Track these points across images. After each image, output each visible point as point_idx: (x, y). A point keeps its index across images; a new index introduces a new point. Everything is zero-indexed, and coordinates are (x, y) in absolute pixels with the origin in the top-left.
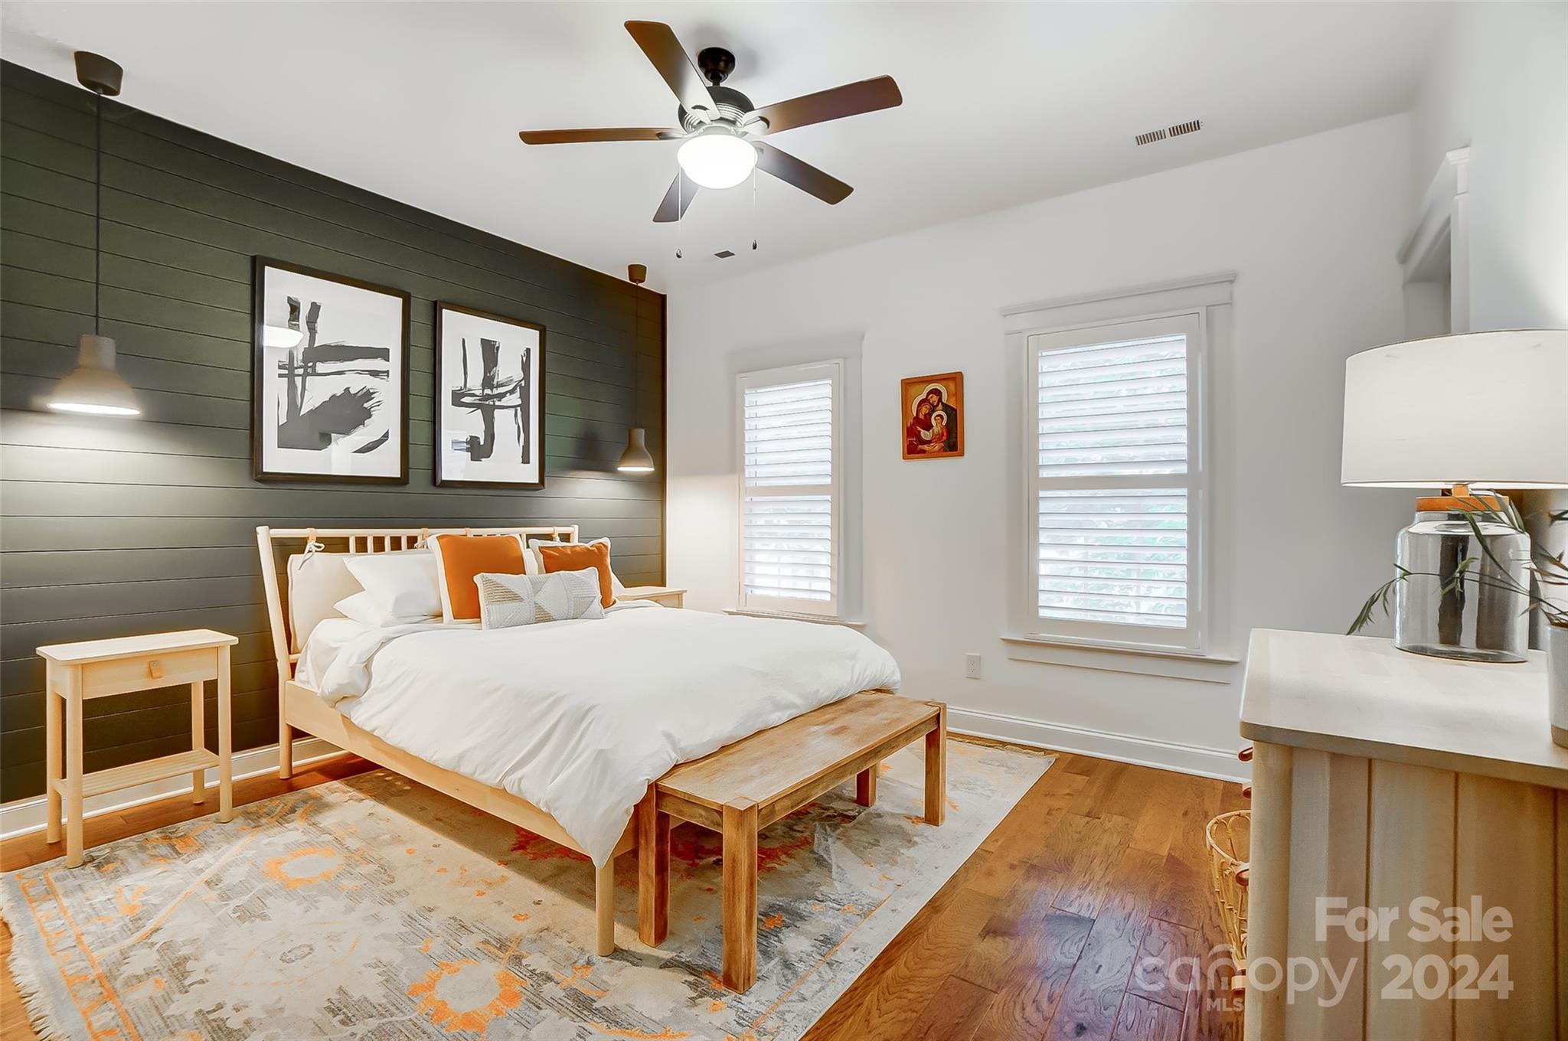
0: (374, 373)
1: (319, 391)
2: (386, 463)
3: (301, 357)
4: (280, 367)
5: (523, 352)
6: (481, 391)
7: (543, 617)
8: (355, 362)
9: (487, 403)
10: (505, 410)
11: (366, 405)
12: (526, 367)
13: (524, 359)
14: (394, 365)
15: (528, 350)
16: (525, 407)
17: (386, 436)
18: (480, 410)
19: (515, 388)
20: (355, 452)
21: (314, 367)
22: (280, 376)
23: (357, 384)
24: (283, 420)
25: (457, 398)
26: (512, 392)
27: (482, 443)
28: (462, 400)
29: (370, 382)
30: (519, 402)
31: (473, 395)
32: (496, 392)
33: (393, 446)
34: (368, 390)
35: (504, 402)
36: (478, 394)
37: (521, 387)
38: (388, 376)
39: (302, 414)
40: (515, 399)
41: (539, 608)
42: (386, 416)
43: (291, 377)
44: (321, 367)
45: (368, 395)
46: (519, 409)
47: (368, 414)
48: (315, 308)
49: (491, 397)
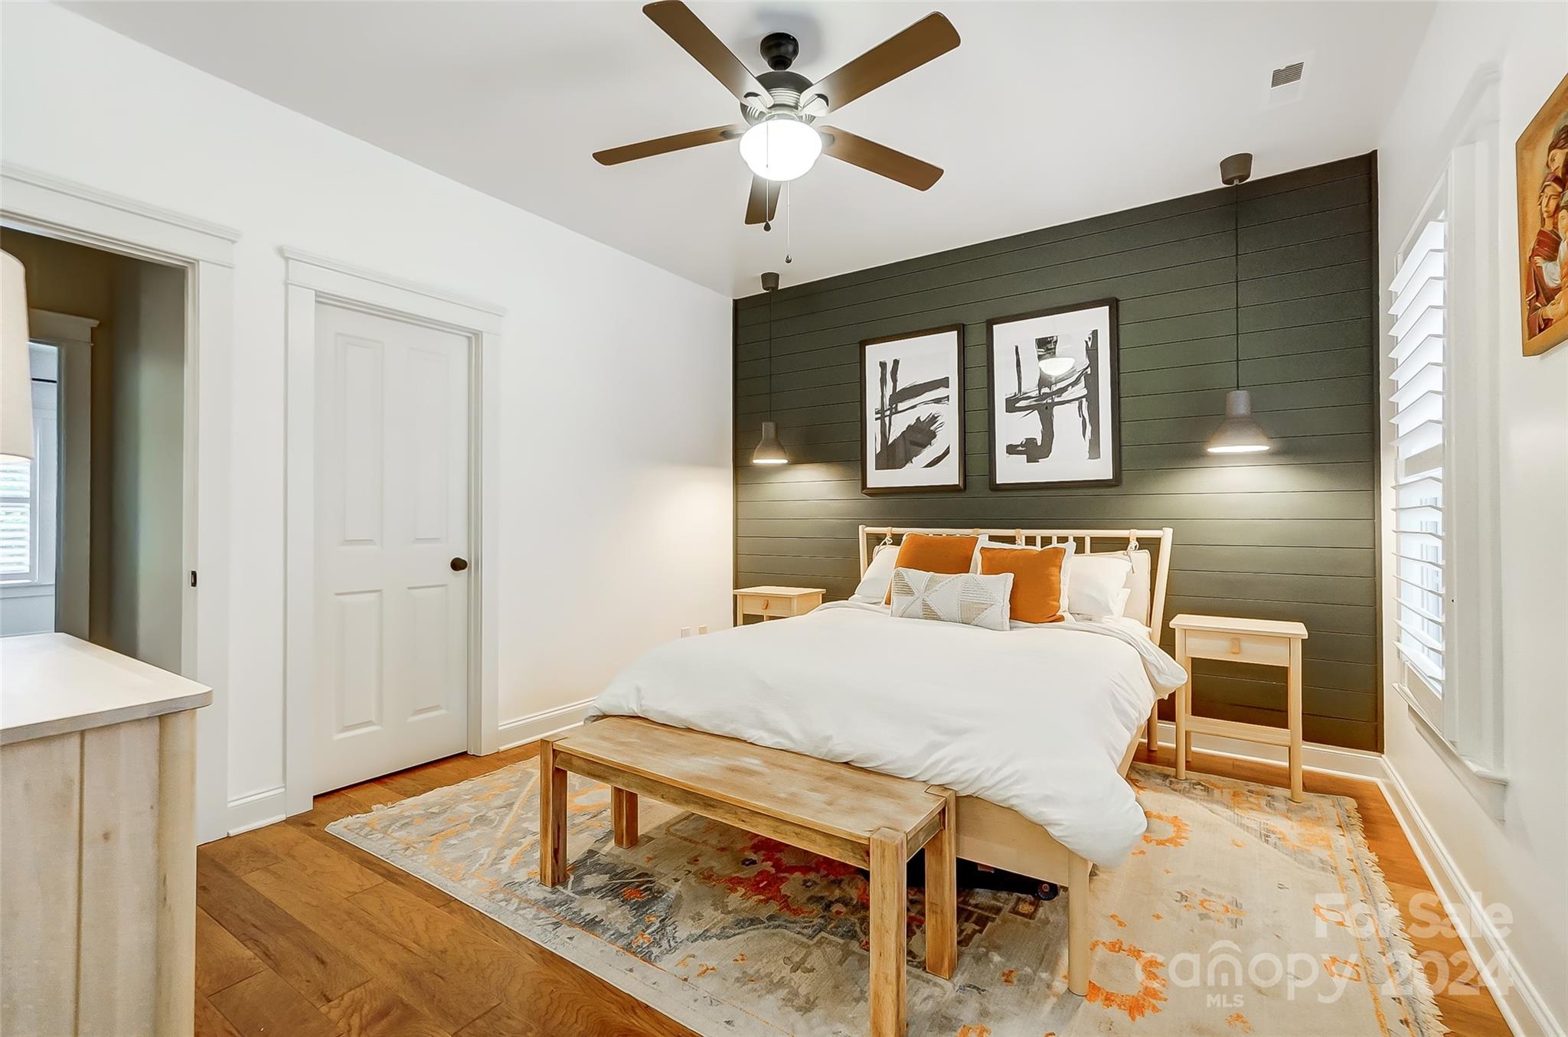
0: (938, 401)
1: (900, 424)
2: (948, 474)
3: (888, 403)
4: (876, 413)
5: (1088, 334)
6: (1037, 392)
7: (930, 615)
8: (924, 395)
9: (1045, 402)
10: (1067, 404)
11: (932, 428)
12: (1092, 352)
13: (1090, 344)
14: (953, 391)
15: (1095, 333)
16: (1092, 398)
17: (947, 452)
18: (1036, 411)
19: (1078, 379)
20: (924, 467)
21: (896, 407)
22: (876, 419)
23: (923, 412)
24: (879, 450)
25: (1011, 406)
26: (1073, 384)
27: (1039, 443)
28: (1017, 405)
29: (934, 409)
30: (1085, 392)
31: (1029, 398)
32: (1054, 388)
33: (954, 459)
34: (933, 416)
35: (1065, 397)
36: (1033, 396)
37: (1087, 376)
38: (948, 400)
39: (890, 443)
40: (1080, 390)
41: (926, 606)
42: (948, 435)
43: (882, 419)
44: (901, 406)
45: (933, 419)
46: (1084, 400)
47: (933, 435)
48: (896, 362)
49: (1047, 395)
